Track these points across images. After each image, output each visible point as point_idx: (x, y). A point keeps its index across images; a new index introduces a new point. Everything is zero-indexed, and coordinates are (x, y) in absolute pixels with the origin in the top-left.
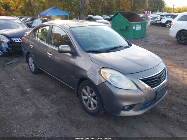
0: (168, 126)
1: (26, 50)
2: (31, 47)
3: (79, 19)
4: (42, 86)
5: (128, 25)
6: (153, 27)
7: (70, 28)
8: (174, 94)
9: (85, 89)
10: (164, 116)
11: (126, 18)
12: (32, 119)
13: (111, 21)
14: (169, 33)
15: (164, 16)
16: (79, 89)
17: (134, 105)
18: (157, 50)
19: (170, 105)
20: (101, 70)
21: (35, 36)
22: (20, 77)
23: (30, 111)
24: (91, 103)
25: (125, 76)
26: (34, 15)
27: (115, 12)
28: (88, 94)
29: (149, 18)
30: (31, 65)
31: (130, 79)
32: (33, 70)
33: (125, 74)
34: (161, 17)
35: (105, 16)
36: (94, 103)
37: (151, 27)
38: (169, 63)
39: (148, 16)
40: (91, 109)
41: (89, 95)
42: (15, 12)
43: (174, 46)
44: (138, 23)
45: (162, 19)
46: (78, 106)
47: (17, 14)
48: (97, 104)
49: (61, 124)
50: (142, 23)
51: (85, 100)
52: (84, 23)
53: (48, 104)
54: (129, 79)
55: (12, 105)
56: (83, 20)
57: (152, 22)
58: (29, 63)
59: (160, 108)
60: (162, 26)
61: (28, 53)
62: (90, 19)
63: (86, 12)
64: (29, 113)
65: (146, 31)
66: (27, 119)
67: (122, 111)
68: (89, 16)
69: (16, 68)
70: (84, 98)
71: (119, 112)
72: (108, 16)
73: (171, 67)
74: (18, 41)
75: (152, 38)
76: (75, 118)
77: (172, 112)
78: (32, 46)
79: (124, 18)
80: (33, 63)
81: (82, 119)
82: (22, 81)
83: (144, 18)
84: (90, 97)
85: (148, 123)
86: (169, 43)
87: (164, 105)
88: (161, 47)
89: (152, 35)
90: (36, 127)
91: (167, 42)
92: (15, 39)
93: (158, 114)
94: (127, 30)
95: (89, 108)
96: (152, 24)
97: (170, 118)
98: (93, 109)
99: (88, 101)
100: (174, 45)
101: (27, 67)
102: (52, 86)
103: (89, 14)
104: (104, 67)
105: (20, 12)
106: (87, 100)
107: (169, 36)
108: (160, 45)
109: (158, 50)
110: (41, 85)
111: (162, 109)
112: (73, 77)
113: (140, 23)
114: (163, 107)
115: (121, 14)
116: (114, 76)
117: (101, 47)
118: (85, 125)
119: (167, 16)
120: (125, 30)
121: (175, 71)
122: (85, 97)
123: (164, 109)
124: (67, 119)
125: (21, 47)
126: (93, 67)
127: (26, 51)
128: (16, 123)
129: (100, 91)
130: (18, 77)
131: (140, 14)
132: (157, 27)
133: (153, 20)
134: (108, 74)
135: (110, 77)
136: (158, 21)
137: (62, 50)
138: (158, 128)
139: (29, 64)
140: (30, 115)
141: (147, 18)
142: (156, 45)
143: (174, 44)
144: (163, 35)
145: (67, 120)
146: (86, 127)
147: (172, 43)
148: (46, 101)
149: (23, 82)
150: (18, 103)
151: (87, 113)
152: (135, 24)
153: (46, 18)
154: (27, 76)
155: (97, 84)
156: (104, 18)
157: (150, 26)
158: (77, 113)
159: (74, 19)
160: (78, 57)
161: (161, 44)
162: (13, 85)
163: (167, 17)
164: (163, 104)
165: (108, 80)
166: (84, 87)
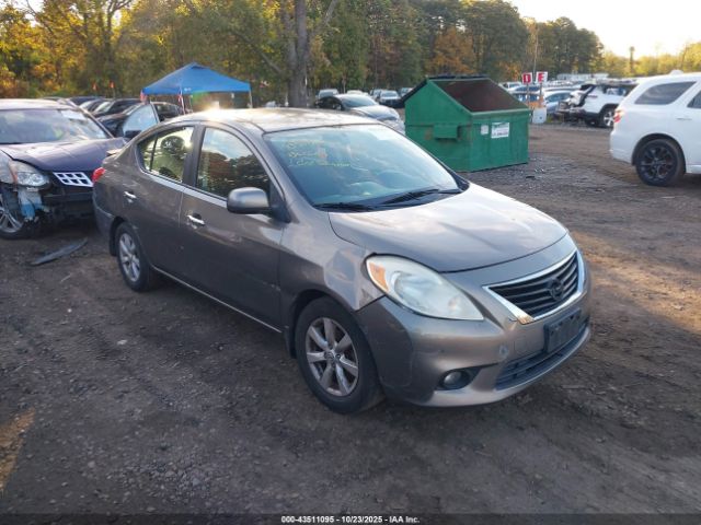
0: (590, 440)
1: (108, 210)
2: (130, 201)
3: (287, 104)
4: (169, 329)
5: (464, 122)
6: (558, 128)
7: (265, 133)
8: (615, 343)
9: (316, 326)
10: (577, 410)
11: (455, 97)
12: (145, 429)
13: (403, 110)
14: (609, 147)
15: (593, 87)
16: (298, 329)
17: (476, 370)
18: (567, 207)
19: (599, 378)
20: (368, 262)
21: (142, 163)
22: (89, 302)
23: (137, 406)
24: (339, 370)
25: (445, 278)
26: (122, 93)
27: (418, 75)
28: (326, 343)
29: (541, 95)
30: (128, 263)
31: (459, 289)
32: (133, 280)
33: (444, 272)
34: (584, 92)
35: (384, 92)
36: (348, 369)
37: (548, 127)
38: (608, 248)
39: (536, 89)
40: (338, 393)
41: (331, 346)
42: (50, 83)
43: (627, 191)
44: (499, 115)
45: (587, 100)
46: (295, 386)
47: (58, 87)
48: (356, 374)
49: (240, 442)
50: (513, 114)
51: (316, 364)
52: (306, 118)
53: (195, 383)
54: (456, 286)
55: (72, 390)
56: (305, 107)
57: (553, 108)
58: (122, 255)
59: (564, 387)
60: (589, 124)
61: (119, 220)
62: (329, 104)
63: (312, 79)
64: (131, 412)
65: (531, 142)
66: (127, 430)
67: (436, 389)
68: (325, 92)
69: (71, 275)
70: (313, 357)
71: (428, 394)
72: (394, 92)
73: (611, 259)
74: (75, 181)
75: (550, 166)
76: (286, 424)
77: (605, 399)
78: (133, 196)
79: (450, 97)
80: (135, 253)
81: (309, 425)
82: (100, 315)
83: (524, 95)
84: (332, 351)
85: (526, 432)
86: (612, 183)
87: (579, 378)
88: (583, 195)
89: (551, 154)
90: (159, 451)
91: (602, 179)
92: (67, 178)
93: (559, 405)
94: (459, 140)
95: (330, 390)
96: (553, 117)
97: (598, 416)
98: (343, 391)
99: (329, 368)
100: (627, 187)
101: (109, 271)
102: (202, 330)
103: (322, 87)
104: (378, 252)
105: (70, 83)
106: (322, 365)
107: (611, 159)
108: (578, 188)
109: (571, 205)
110: (164, 328)
111: (573, 389)
112: (278, 289)
113: (508, 115)
114: (575, 384)
115: (437, 83)
116: (410, 278)
117: (367, 193)
118: (320, 442)
119: (605, 88)
120: (454, 140)
121: (624, 272)
122: (319, 356)
123: (578, 389)
124: (259, 425)
125: (91, 201)
126: (342, 253)
127: (109, 215)
128: (93, 442)
129: (365, 330)
130: (82, 301)
131: (509, 83)
132: (572, 129)
133: (556, 103)
134: (388, 275)
135: (397, 282)
136: (575, 106)
137: (239, 203)
138: (557, 444)
139: (119, 260)
140: (136, 417)
141: (533, 97)
142: (565, 189)
143: (627, 185)
144: (590, 156)
145: (260, 428)
146: (321, 449)
147: (620, 183)
148: (186, 375)
149: (102, 317)
150: (92, 383)
151: (326, 408)
152: (490, 117)
153: (165, 103)
154: (115, 300)
155: (357, 307)
156: (378, 99)
157: (546, 123)
158: (293, 409)
159: (269, 103)
160: (291, 225)
161: (581, 185)
162: (69, 328)
163: (605, 91)
164: (577, 375)
165: (391, 291)
166: (312, 321)
